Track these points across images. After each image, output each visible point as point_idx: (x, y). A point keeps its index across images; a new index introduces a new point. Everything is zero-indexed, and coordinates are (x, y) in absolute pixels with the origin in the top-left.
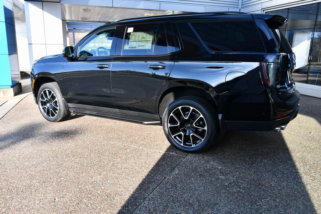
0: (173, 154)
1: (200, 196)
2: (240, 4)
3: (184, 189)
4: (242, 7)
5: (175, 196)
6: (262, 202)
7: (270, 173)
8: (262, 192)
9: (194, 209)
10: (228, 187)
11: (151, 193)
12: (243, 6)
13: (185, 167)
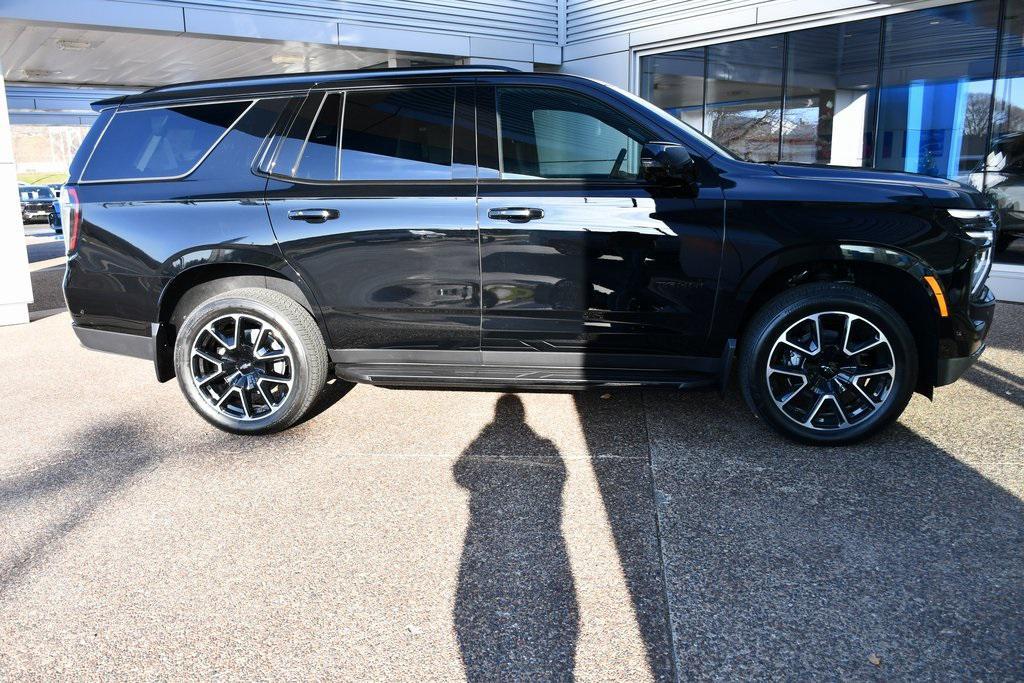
2: (562, 32)
4: (568, 40)
5: (726, 551)
12: (571, 39)
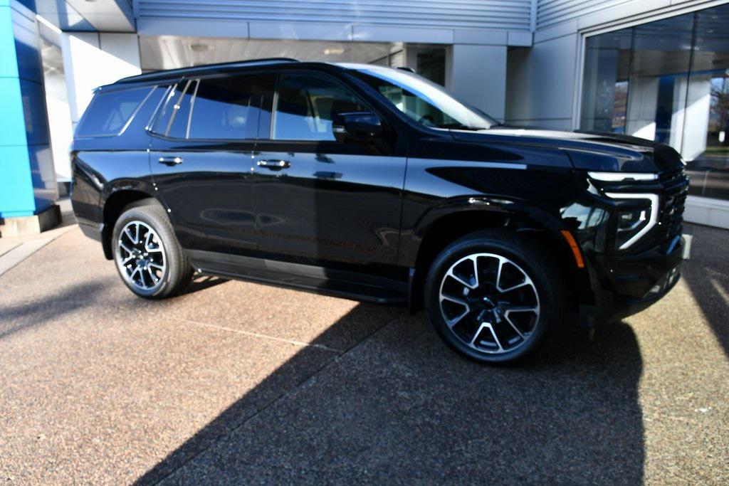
0: (321, 346)
1: (338, 434)
2: (533, 22)
3: (311, 419)
5: (285, 431)
6: (466, 445)
7: (513, 386)
8: (477, 426)
9: (314, 458)
10: (408, 414)
11: (239, 426)
12: (540, 26)
13: (334, 375)
